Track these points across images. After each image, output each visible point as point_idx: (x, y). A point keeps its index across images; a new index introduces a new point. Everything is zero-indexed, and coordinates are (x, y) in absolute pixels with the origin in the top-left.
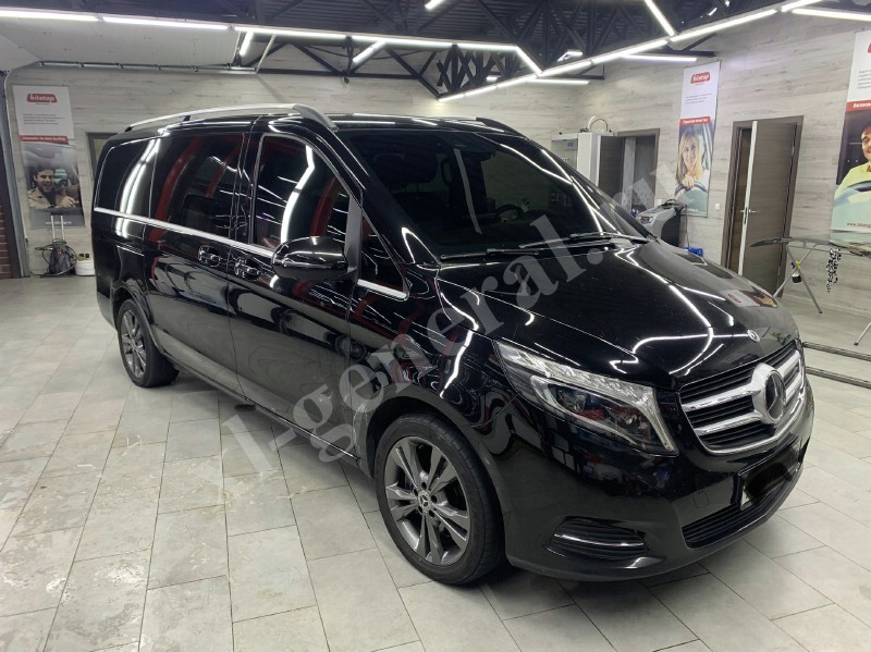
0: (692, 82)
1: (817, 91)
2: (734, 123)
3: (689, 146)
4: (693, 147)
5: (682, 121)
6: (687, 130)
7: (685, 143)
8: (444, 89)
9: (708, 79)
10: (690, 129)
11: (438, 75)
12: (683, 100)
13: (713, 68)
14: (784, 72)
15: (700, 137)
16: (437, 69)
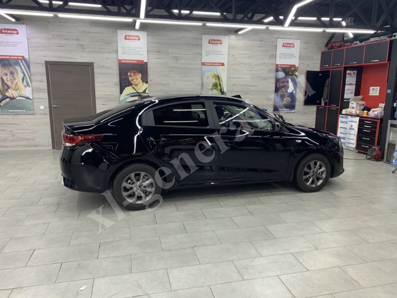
4: (12, 73)
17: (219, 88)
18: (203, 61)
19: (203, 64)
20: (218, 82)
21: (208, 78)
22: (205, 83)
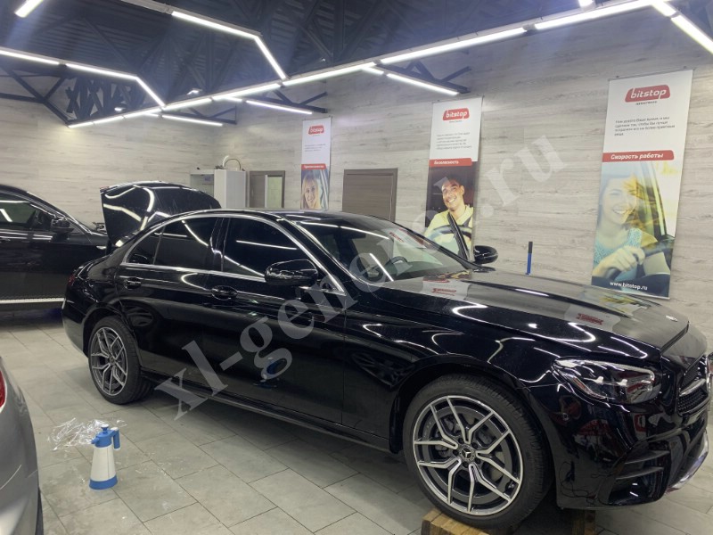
0: (310, 133)
1: (407, 149)
2: (345, 171)
3: (309, 187)
4: (313, 189)
5: (303, 165)
6: (308, 173)
7: (307, 186)
8: (73, 116)
9: (323, 132)
10: (309, 173)
11: (67, 102)
12: (304, 147)
13: (325, 122)
14: (381, 131)
15: (318, 181)
16: (65, 95)
17: (650, 222)
18: (605, 151)
19: (607, 158)
20: (647, 205)
21: (617, 194)
22: (606, 210)
